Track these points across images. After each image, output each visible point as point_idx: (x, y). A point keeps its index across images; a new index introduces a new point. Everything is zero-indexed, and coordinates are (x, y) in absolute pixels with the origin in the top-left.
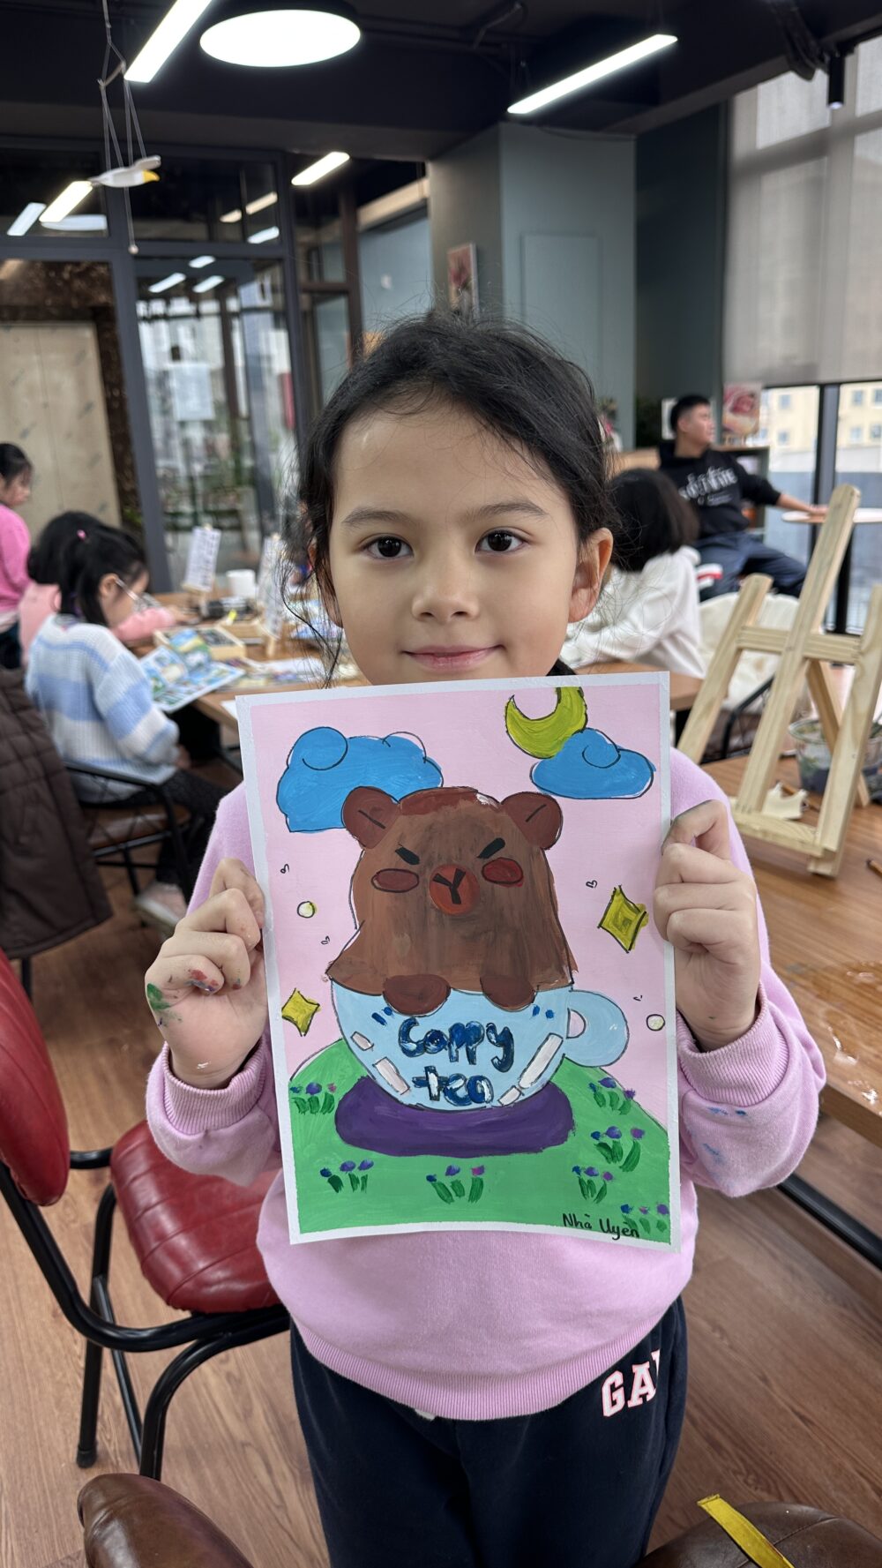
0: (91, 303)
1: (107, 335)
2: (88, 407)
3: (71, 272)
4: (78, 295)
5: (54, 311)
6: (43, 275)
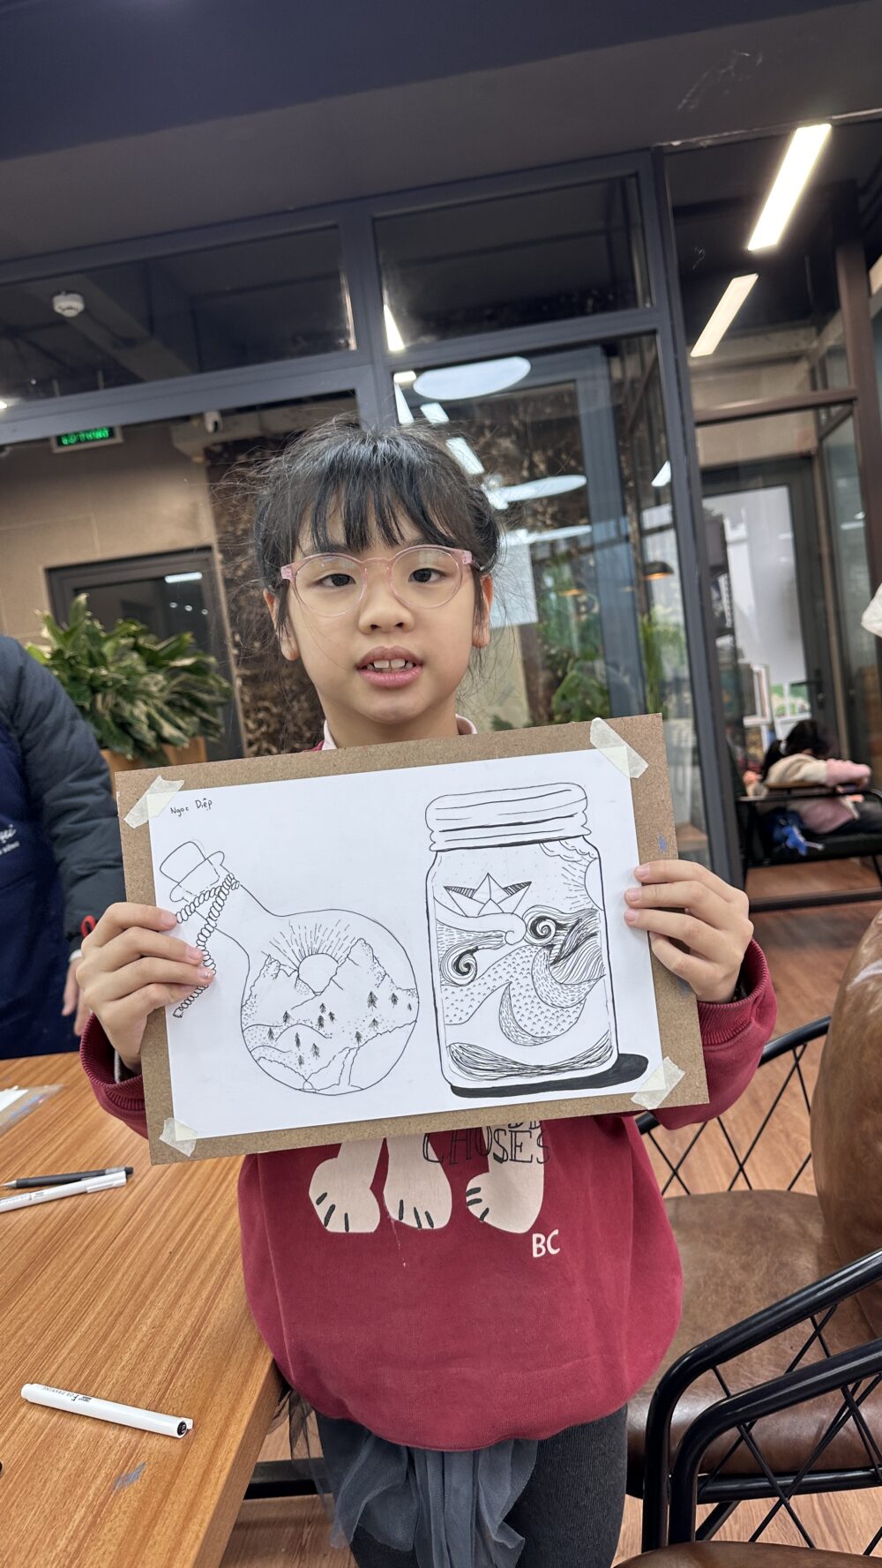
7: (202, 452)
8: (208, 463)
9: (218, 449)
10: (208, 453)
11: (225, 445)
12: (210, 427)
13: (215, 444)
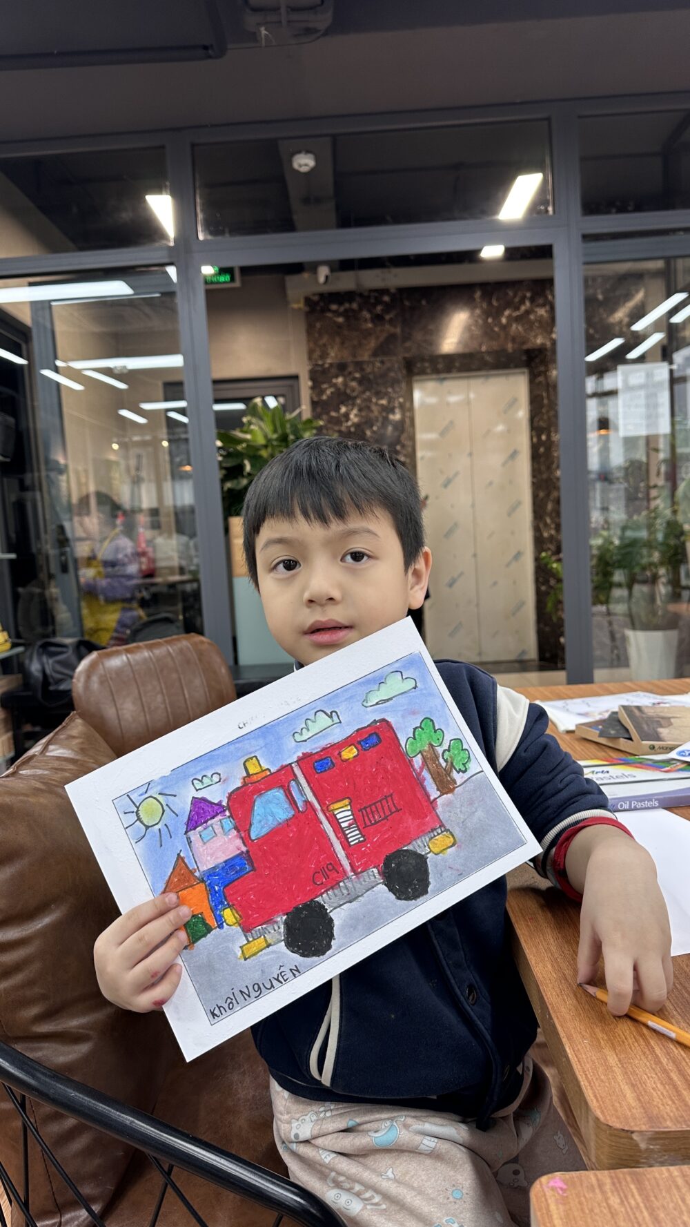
0: (525, 347)
1: (541, 379)
2: (514, 455)
3: (509, 317)
4: (514, 340)
5: (488, 358)
6: (480, 322)
7: (302, 301)
8: (307, 309)
9: (316, 298)
10: (308, 301)
11: (321, 295)
12: (322, 279)
13: (314, 295)
